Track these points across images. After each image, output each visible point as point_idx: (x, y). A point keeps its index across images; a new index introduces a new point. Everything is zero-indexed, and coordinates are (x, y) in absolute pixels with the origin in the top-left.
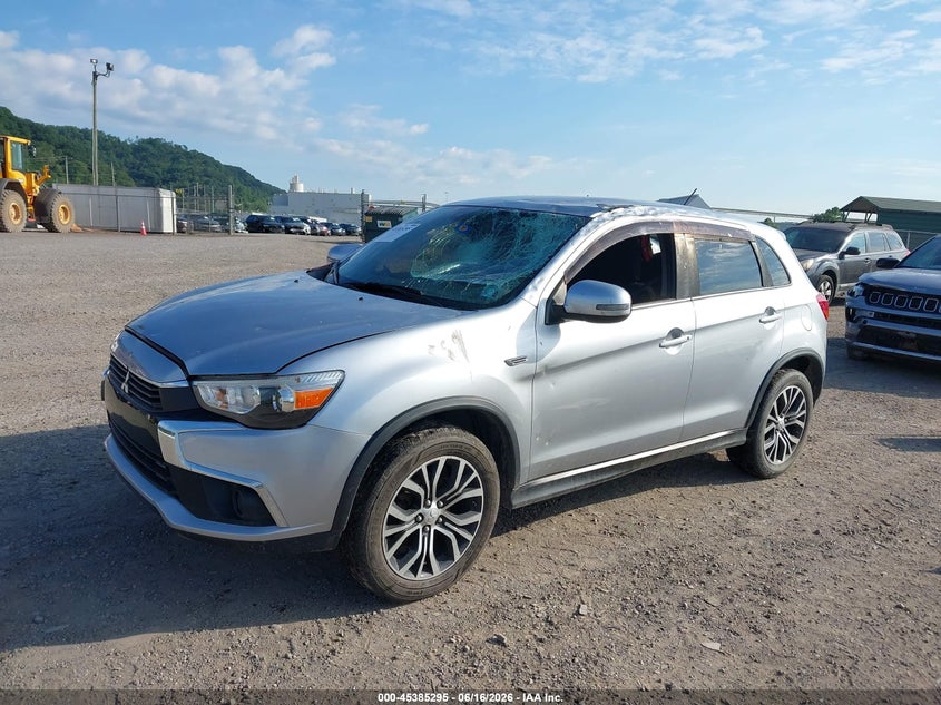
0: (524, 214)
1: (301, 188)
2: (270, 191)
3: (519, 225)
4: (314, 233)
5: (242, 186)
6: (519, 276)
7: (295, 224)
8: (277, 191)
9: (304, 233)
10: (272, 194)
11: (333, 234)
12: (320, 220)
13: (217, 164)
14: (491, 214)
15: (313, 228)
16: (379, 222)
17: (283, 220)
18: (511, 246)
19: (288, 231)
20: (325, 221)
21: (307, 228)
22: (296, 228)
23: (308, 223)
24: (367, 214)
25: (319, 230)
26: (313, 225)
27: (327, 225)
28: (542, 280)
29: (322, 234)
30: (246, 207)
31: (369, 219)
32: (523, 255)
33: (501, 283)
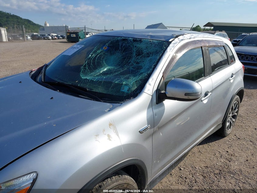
0: (135, 40)
1: (48, 25)
2: (38, 26)
3: (133, 46)
4: (53, 39)
5: (30, 25)
6: (140, 77)
7: (46, 36)
8: (41, 26)
9: (49, 39)
10: (39, 27)
11: (59, 39)
12: (54, 35)
13: (21, 19)
14: (118, 40)
15: (52, 37)
16: (71, 35)
17: (43, 35)
18: (131, 58)
19: (44, 39)
20: (56, 35)
21: (50, 38)
22: (47, 38)
23: (50, 36)
24: (68, 33)
25: (54, 38)
26: (52, 36)
27: (56, 36)
28: (153, 79)
29: (55, 39)
30: (32, 32)
31: (68, 34)
32: (138, 63)
33: (131, 82)
